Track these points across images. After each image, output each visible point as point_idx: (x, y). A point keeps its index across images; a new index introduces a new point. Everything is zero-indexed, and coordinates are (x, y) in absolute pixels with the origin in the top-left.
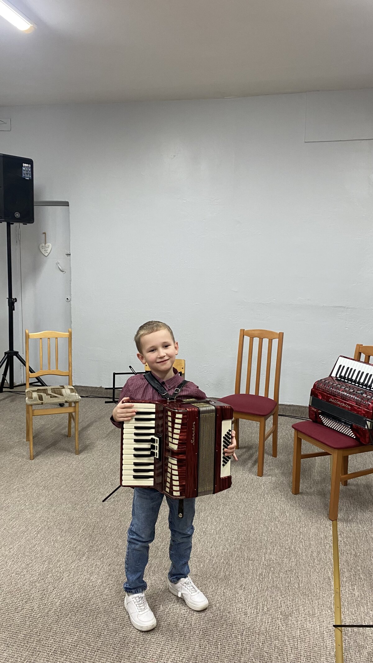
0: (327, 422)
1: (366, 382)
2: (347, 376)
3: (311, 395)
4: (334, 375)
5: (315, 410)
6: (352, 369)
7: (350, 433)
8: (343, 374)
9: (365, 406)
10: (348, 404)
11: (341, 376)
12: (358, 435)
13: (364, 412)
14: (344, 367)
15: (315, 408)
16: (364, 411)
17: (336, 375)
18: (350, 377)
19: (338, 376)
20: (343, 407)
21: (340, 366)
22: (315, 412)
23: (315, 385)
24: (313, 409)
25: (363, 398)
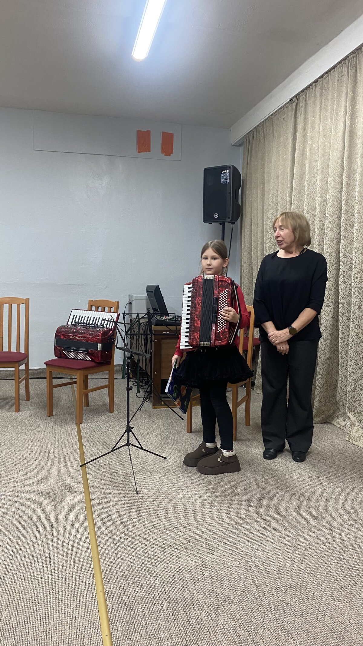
0: (69, 355)
1: (94, 323)
2: (80, 321)
3: (55, 338)
4: (70, 323)
5: (60, 348)
6: (82, 317)
7: (87, 358)
8: (77, 321)
9: (95, 336)
10: (84, 337)
11: (76, 323)
12: (93, 358)
13: (96, 340)
14: (77, 316)
15: (59, 347)
16: (96, 338)
17: (72, 323)
18: (82, 321)
19: (73, 323)
20: (81, 340)
21: (74, 316)
22: (60, 350)
23: (57, 330)
24: (58, 348)
25: (94, 331)
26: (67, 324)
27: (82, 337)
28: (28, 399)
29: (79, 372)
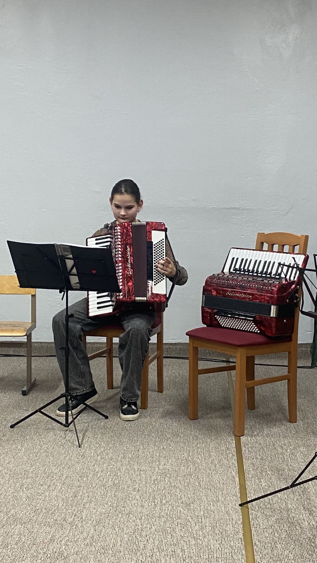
0: (224, 322)
1: (265, 270)
2: (242, 268)
3: (203, 294)
5: (210, 311)
6: (247, 260)
7: (253, 328)
8: (237, 267)
9: (267, 291)
10: (249, 294)
11: (235, 270)
12: (262, 328)
13: (268, 299)
14: (237, 259)
15: (210, 308)
17: (230, 269)
18: (246, 268)
20: (244, 298)
21: (233, 259)
23: (207, 281)
24: (207, 310)
25: (264, 285)
26: (222, 271)
27: (245, 293)
28: (160, 390)
29: (240, 350)
